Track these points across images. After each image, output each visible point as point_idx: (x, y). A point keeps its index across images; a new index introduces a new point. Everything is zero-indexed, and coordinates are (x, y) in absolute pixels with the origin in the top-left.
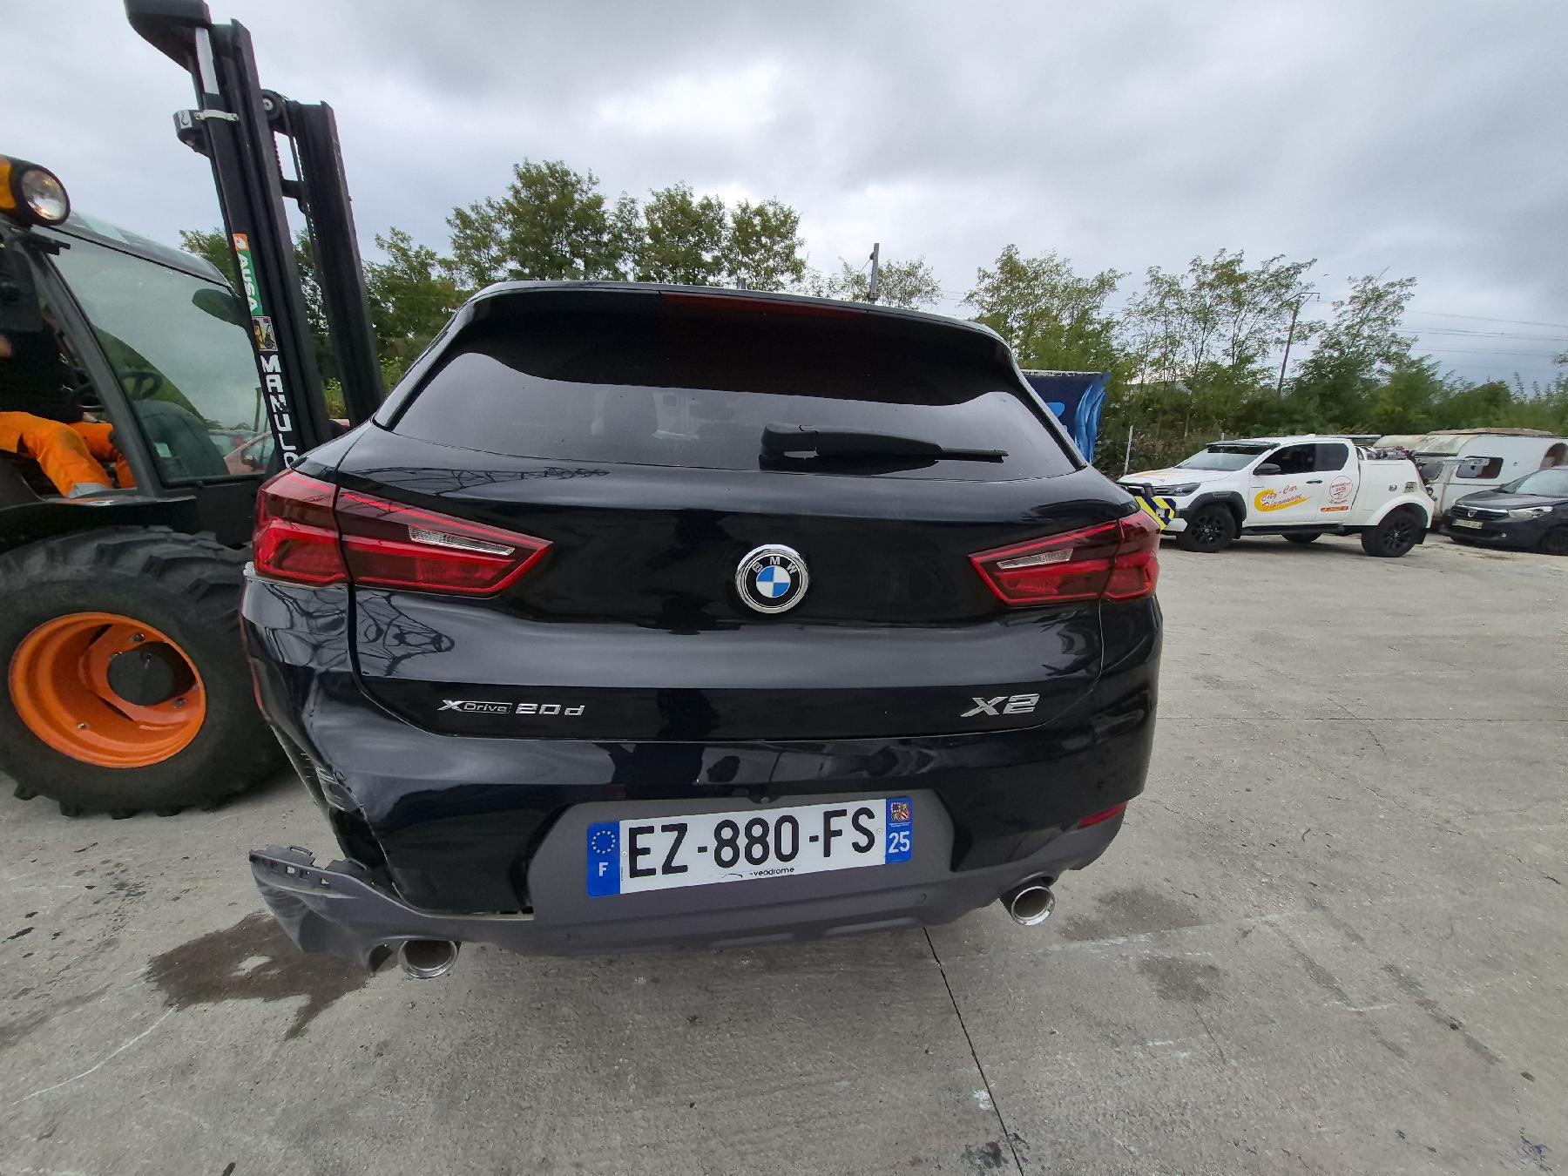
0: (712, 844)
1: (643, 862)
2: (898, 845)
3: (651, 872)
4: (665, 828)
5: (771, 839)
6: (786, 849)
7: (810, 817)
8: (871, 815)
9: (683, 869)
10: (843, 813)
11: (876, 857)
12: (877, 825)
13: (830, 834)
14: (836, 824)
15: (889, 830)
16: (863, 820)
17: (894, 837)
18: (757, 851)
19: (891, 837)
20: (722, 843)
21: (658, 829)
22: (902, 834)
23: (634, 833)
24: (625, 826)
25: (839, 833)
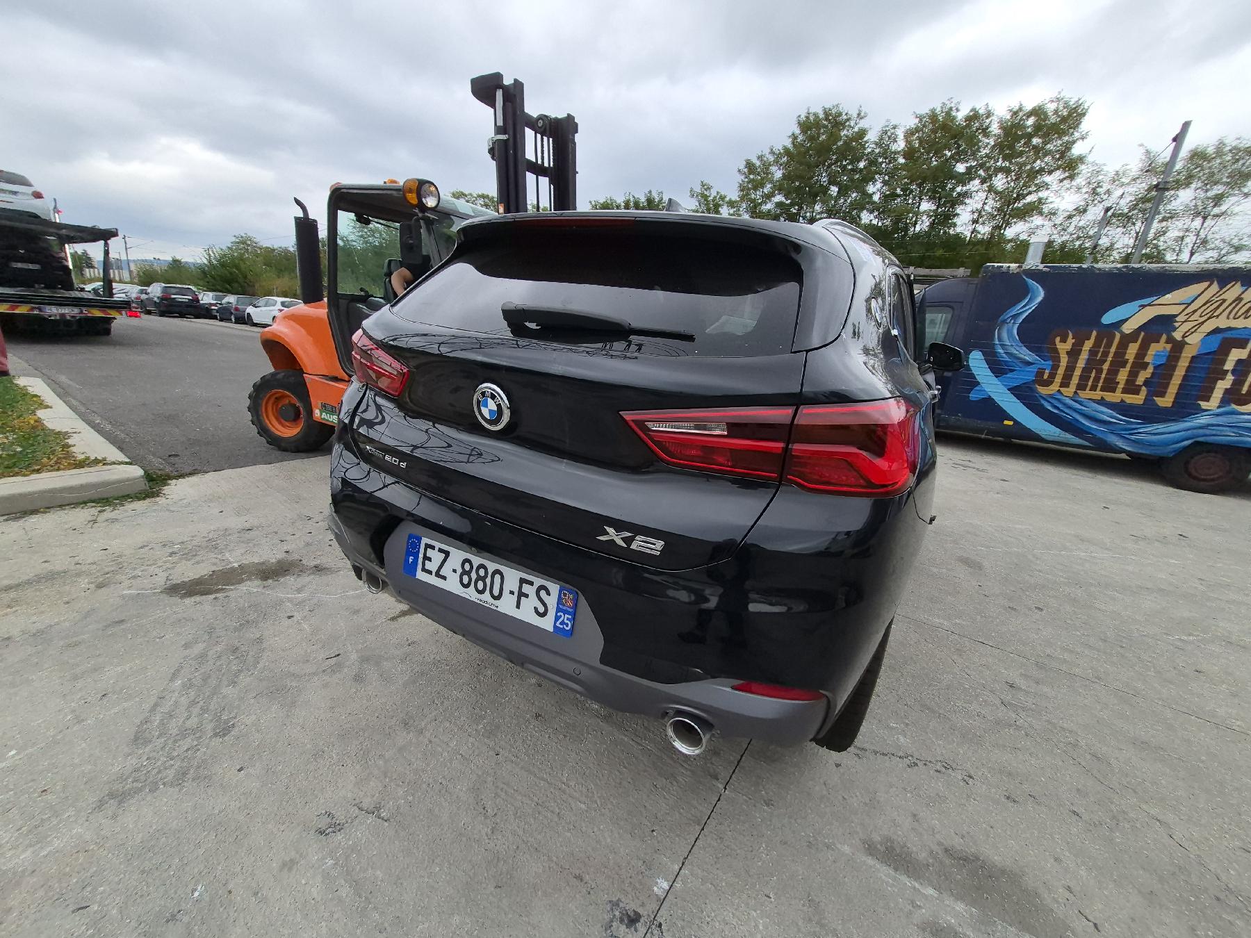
0: (460, 571)
1: (428, 565)
2: (562, 623)
3: (430, 572)
4: (441, 550)
5: (488, 581)
6: (496, 593)
7: (512, 576)
8: (548, 594)
9: (444, 578)
10: (531, 583)
11: (547, 624)
12: (552, 601)
13: (522, 595)
14: (526, 588)
15: (558, 610)
16: (543, 593)
17: (561, 616)
18: (480, 585)
19: (559, 614)
20: (464, 572)
21: (437, 549)
22: (567, 616)
23: (428, 546)
24: (425, 541)
25: (527, 596)
